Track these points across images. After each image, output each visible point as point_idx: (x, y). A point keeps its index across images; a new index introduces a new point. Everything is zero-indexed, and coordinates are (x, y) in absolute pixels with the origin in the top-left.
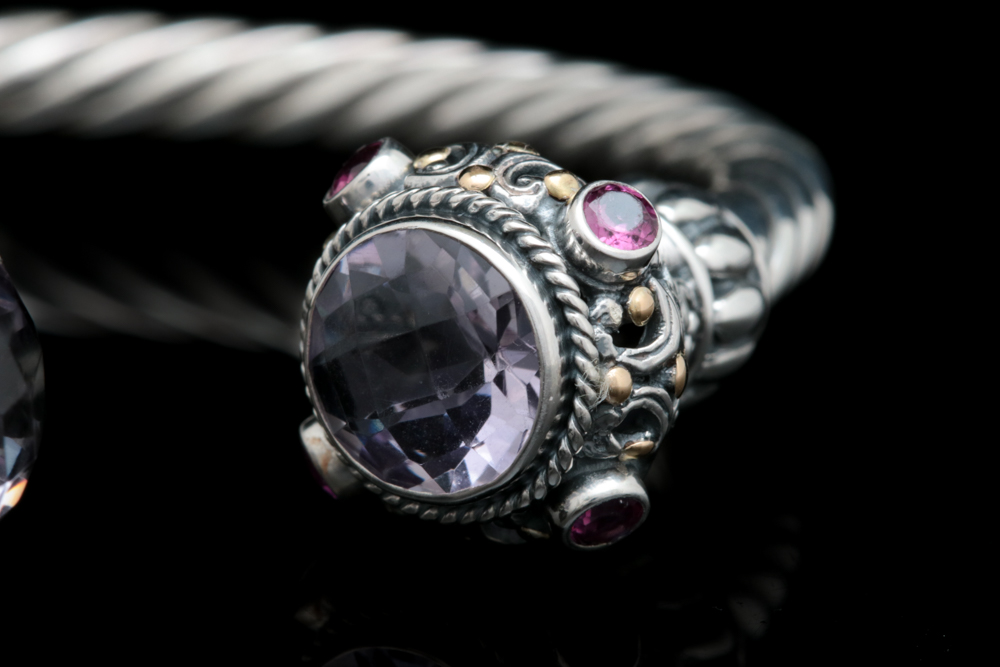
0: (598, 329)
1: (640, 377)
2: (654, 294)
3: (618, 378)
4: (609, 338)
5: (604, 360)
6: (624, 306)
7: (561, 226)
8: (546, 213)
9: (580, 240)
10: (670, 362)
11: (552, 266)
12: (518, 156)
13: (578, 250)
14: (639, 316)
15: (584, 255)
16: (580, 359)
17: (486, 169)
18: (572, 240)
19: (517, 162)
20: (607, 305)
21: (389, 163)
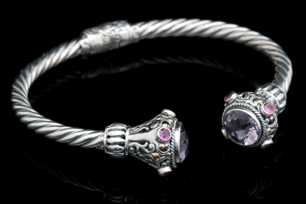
0: (266, 123)
1: (272, 128)
2: (274, 117)
3: (269, 129)
4: (268, 124)
5: (267, 127)
6: (269, 119)
7: (260, 109)
8: (258, 106)
9: (263, 111)
10: (276, 125)
11: (259, 116)
12: (253, 97)
13: (263, 113)
14: (272, 120)
15: (264, 114)
16: (264, 128)
17: (249, 99)
18: (262, 111)
19: (253, 98)
20: (267, 120)
21: (234, 96)
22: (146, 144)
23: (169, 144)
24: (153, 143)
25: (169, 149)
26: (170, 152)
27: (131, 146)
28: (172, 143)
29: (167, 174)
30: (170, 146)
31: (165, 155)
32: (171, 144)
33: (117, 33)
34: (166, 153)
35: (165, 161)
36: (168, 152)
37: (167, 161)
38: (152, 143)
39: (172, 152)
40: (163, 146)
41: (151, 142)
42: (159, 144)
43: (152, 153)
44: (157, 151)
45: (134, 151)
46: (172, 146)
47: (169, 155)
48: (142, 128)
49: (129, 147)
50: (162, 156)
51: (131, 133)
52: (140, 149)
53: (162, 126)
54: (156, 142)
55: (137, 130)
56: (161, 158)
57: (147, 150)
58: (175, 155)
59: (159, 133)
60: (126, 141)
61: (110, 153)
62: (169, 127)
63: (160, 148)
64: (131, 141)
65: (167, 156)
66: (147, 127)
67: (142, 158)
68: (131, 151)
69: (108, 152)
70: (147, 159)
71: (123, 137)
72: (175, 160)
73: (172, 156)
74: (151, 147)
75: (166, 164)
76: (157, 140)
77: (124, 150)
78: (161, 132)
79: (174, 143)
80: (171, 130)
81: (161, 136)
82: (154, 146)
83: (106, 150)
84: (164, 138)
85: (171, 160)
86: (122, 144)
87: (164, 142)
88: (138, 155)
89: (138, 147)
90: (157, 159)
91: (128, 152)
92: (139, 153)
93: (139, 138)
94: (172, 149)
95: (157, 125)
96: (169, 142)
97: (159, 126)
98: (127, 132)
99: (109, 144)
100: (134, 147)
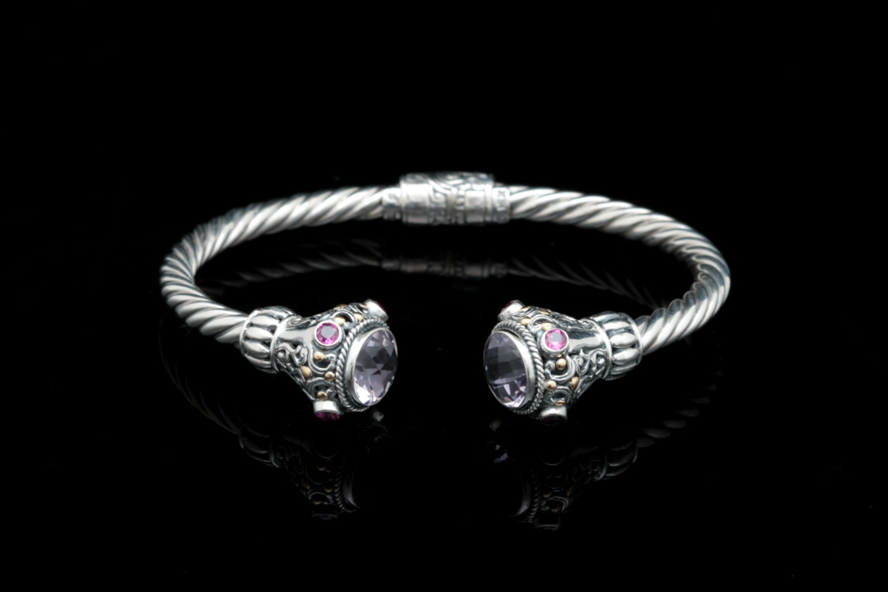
0: (546, 370)
1: (560, 383)
2: (567, 361)
3: (552, 384)
4: (550, 372)
5: (547, 379)
6: (556, 364)
8: (540, 334)
10: (570, 380)
11: (534, 352)
12: (539, 315)
14: (561, 367)
15: (545, 349)
16: (539, 379)
17: (531, 318)
19: (539, 317)
21: (515, 308)
22: (299, 347)
23: (334, 356)
24: (307, 347)
25: (331, 365)
26: (334, 371)
27: (279, 349)
28: (341, 356)
29: (327, 414)
30: (335, 359)
31: (323, 376)
32: (338, 358)
33: (462, 193)
34: (325, 372)
35: (324, 388)
36: (329, 370)
37: (329, 390)
39: (337, 374)
40: (320, 355)
41: (305, 345)
42: (316, 350)
43: (303, 365)
44: (310, 364)
45: (283, 360)
46: (339, 362)
47: (331, 377)
48: (308, 320)
49: (277, 351)
50: (316, 375)
51: (288, 326)
52: (290, 357)
53: (332, 319)
54: (311, 346)
55: (300, 322)
56: (315, 379)
57: (297, 360)
58: (345, 382)
59: (318, 330)
60: (274, 338)
61: (250, 358)
62: (347, 325)
63: (315, 360)
64: (283, 340)
65: (327, 379)
66: (314, 319)
67: (293, 375)
68: (281, 359)
69: (246, 355)
70: (298, 379)
71: (273, 330)
72: (345, 392)
73: (337, 381)
74: (302, 355)
75: (326, 394)
76: (314, 342)
77: (268, 354)
78: (321, 327)
79: (346, 358)
80: (347, 332)
81: (319, 336)
82: (306, 353)
83: (242, 351)
84: (324, 340)
85: (336, 388)
86: (266, 343)
87: (324, 350)
88: (288, 369)
89: (288, 353)
90: (309, 381)
91: (276, 361)
92: (289, 364)
93: (294, 335)
94: (338, 368)
95: (326, 318)
96: (335, 351)
97: (328, 319)
98: (284, 323)
99: (247, 338)
100: (284, 351)
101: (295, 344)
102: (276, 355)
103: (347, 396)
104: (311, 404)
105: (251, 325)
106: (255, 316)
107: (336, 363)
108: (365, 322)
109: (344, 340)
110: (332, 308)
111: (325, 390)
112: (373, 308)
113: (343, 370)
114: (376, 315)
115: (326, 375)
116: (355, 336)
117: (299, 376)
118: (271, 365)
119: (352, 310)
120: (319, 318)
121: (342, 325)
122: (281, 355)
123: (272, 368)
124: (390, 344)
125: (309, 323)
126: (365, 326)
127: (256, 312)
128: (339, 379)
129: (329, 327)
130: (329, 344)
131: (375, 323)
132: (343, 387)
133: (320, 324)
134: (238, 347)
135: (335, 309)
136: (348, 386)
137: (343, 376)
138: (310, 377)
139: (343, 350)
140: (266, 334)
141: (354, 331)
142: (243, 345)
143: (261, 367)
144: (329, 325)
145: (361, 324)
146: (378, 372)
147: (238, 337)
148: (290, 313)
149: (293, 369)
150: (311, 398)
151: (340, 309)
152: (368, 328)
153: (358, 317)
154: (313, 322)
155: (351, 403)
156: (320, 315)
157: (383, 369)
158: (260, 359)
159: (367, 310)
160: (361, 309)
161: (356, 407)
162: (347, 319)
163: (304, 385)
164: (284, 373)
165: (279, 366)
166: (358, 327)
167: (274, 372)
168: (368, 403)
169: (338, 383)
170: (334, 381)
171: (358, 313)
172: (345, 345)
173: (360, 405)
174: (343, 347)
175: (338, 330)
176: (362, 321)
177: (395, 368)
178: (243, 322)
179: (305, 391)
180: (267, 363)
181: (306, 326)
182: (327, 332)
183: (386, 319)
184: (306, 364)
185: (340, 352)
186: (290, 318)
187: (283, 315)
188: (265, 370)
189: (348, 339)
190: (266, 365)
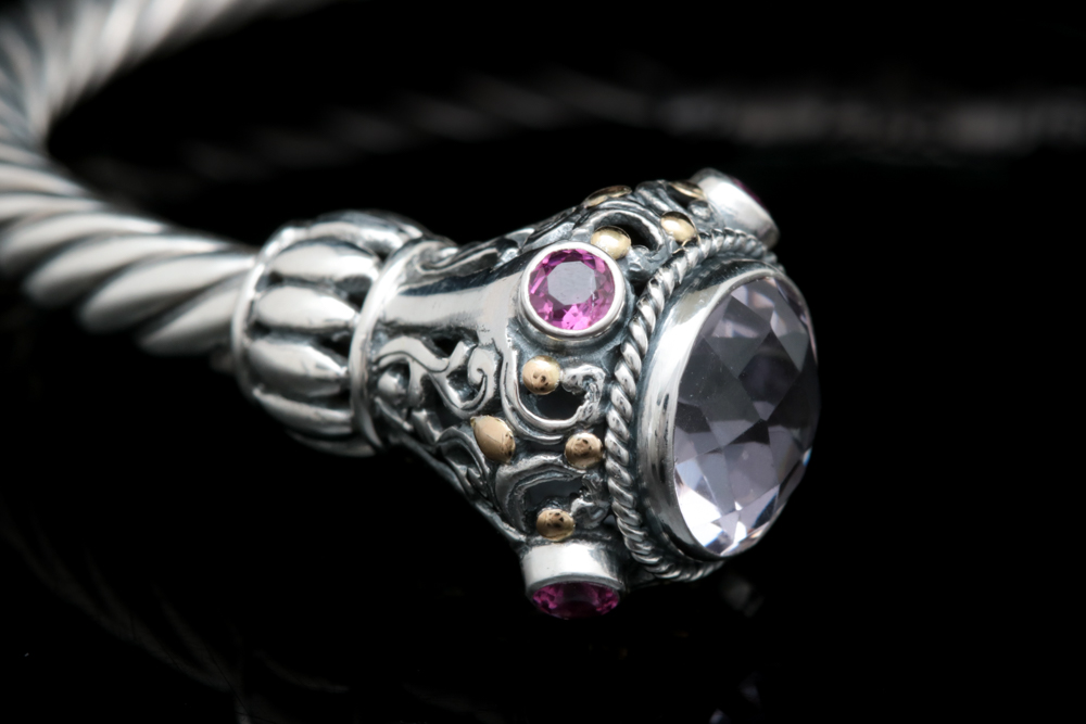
22: (462, 349)
23: (598, 372)
24: (492, 346)
25: (589, 407)
26: (600, 427)
27: (384, 362)
28: (623, 372)
29: (572, 588)
30: (601, 383)
31: (558, 448)
32: (611, 378)
34: (568, 432)
35: (563, 492)
36: (581, 426)
37: (579, 502)
38: (488, 347)
39: (610, 438)
40: (544, 369)
41: (484, 339)
42: (529, 352)
43: (479, 414)
44: (506, 406)
45: (404, 403)
46: (617, 393)
47: (587, 454)
48: (486, 249)
49: (375, 370)
50: (529, 447)
51: (411, 278)
52: (428, 384)
53: (582, 238)
54: (507, 340)
55: (455, 259)
56: (527, 463)
57: (454, 396)
58: (640, 468)
59: (534, 276)
60: (363, 323)
61: (274, 402)
62: (638, 257)
63: (525, 390)
64: (395, 329)
65: (571, 458)
66: (513, 244)
67: (439, 456)
68: (388, 398)
69: (257, 393)
70: (461, 469)
71: (355, 293)
72: (639, 508)
73: (610, 464)
74: (475, 376)
75: (568, 517)
76: (520, 324)
77: (344, 384)
78: (546, 268)
79: (640, 378)
80: (639, 283)
81: (539, 297)
82: (492, 367)
83: (243, 377)
84: (558, 315)
85: (606, 492)
86: (334, 341)
87: (559, 351)
88: (419, 434)
89: (417, 373)
90: (506, 470)
91: (372, 407)
92: (422, 415)
93: (439, 309)
94: (613, 416)
95: (558, 236)
96: (601, 355)
97: (563, 239)
98: (397, 268)
99: (259, 328)
100: (401, 368)
101: (444, 339)
102: (372, 385)
103: (646, 523)
104: (511, 558)
105: (274, 280)
106: (288, 247)
107: (606, 398)
108: (704, 247)
109: (630, 312)
110: (578, 201)
111: (566, 502)
112: (726, 197)
113: (633, 422)
114: (741, 226)
115: (572, 443)
116: (670, 298)
117: (466, 456)
118: (355, 423)
119: (650, 206)
120: (532, 239)
121: (621, 259)
122: (390, 382)
123: (356, 434)
124: (790, 328)
125: (493, 259)
126: (705, 261)
127: (289, 235)
128: (618, 458)
129: (577, 265)
130: (578, 326)
131: (738, 250)
132: (633, 487)
133: (541, 257)
134: (225, 364)
135: (588, 203)
136: (654, 483)
137: (631, 444)
138: (513, 456)
139: (630, 351)
140: (330, 310)
141: (666, 277)
142: (246, 357)
143: (310, 431)
144: (575, 256)
145: (692, 255)
146: (758, 434)
147: (224, 329)
148: (415, 232)
149: (437, 434)
150: (513, 534)
151: (611, 203)
152: (713, 270)
153: (676, 229)
154: (510, 254)
155: (660, 549)
156: (530, 231)
157: (774, 420)
158: (311, 401)
159: (704, 204)
160: (685, 202)
161: (677, 563)
162: (640, 237)
163: (487, 490)
164: (402, 450)
165: (382, 424)
166: (680, 266)
167: (366, 450)
168: (717, 545)
169: (612, 474)
170: (600, 466)
171: (673, 214)
172: (638, 330)
173: (693, 554)
174: (629, 336)
175: (608, 276)
176: (693, 242)
177: (814, 418)
178: (242, 275)
179: (486, 512)
180: (339, 415)
181: (483, 274)
182: (570, 284)
183: (773, 239)
184: (495, 408)
185: (617, 356)
186: (417, 250)
187: (391, 237)
188: (326, 446)
189: (647, 310)
190: (332, 423)
